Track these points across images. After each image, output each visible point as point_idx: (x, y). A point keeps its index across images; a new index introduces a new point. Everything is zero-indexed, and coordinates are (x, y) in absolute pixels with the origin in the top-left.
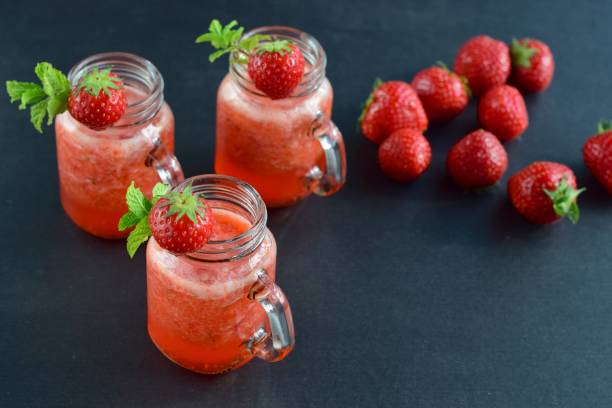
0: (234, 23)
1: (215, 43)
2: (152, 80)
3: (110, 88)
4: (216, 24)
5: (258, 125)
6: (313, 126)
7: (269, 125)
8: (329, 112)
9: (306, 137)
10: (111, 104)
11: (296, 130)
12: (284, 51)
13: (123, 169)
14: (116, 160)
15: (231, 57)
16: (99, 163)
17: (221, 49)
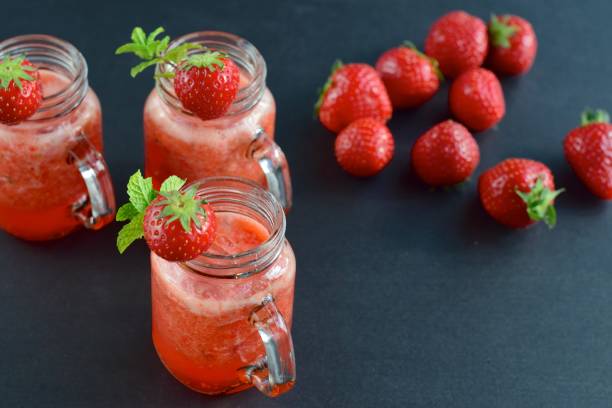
0: (160, 30)
1: (139, 53)
2: (75, 65)
3: (22, 80)
4: (138, 33)
5: (190, 147)
6: (252, 148)
7: (201, 147)
8: (271, 128)
9: (245, 159)
10: (22, 98)
11: (233, 152)
12: (214, 65)
13: (42, 167)
14: (34, 158)
15: (157, 69)
16: (14, 160)
17: (145, 60)
